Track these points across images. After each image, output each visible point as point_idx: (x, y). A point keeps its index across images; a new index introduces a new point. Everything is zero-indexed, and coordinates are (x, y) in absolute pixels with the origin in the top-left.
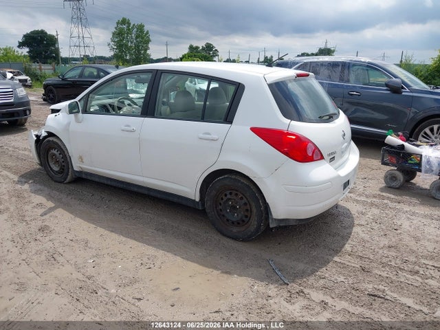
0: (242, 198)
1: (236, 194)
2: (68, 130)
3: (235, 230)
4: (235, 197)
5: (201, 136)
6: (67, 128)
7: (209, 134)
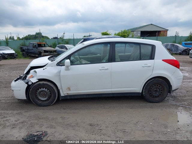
0: (160, 86)
1: (157, 86)
2: (60, 75)
3: (157, 99)
4: (157, 87)
5: (143, 65)
6: (59, 74)
7: (147, 64)
